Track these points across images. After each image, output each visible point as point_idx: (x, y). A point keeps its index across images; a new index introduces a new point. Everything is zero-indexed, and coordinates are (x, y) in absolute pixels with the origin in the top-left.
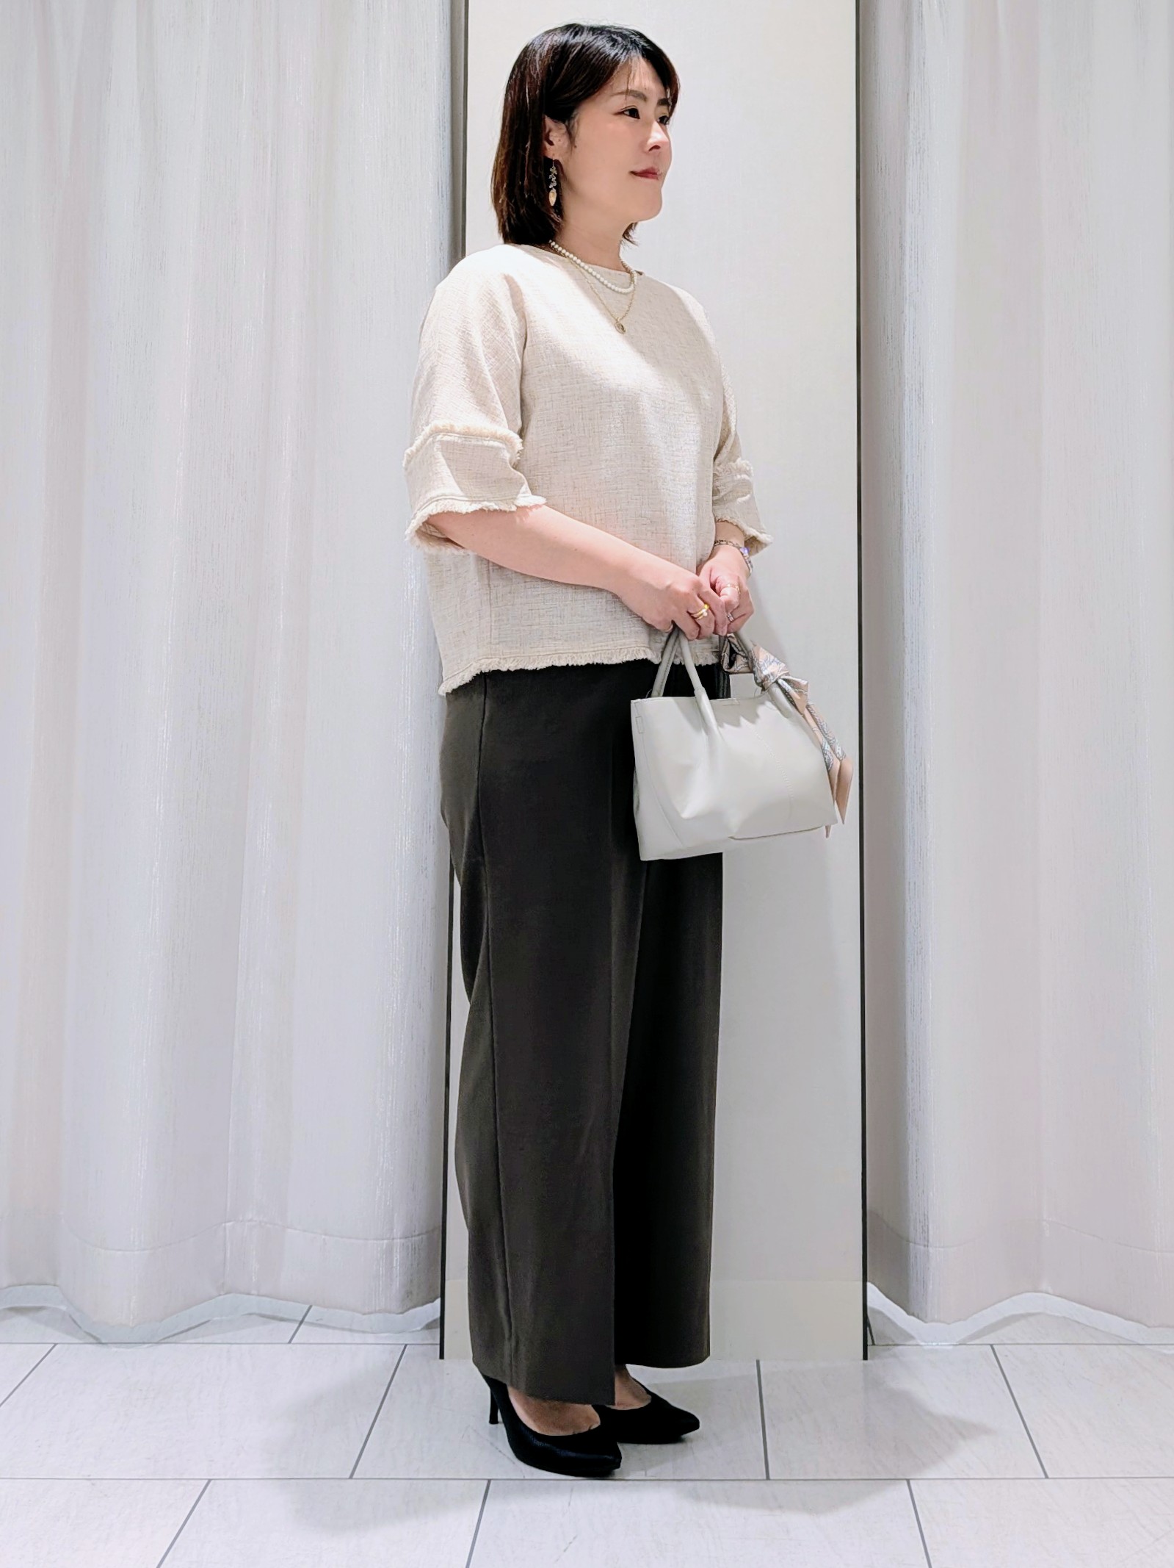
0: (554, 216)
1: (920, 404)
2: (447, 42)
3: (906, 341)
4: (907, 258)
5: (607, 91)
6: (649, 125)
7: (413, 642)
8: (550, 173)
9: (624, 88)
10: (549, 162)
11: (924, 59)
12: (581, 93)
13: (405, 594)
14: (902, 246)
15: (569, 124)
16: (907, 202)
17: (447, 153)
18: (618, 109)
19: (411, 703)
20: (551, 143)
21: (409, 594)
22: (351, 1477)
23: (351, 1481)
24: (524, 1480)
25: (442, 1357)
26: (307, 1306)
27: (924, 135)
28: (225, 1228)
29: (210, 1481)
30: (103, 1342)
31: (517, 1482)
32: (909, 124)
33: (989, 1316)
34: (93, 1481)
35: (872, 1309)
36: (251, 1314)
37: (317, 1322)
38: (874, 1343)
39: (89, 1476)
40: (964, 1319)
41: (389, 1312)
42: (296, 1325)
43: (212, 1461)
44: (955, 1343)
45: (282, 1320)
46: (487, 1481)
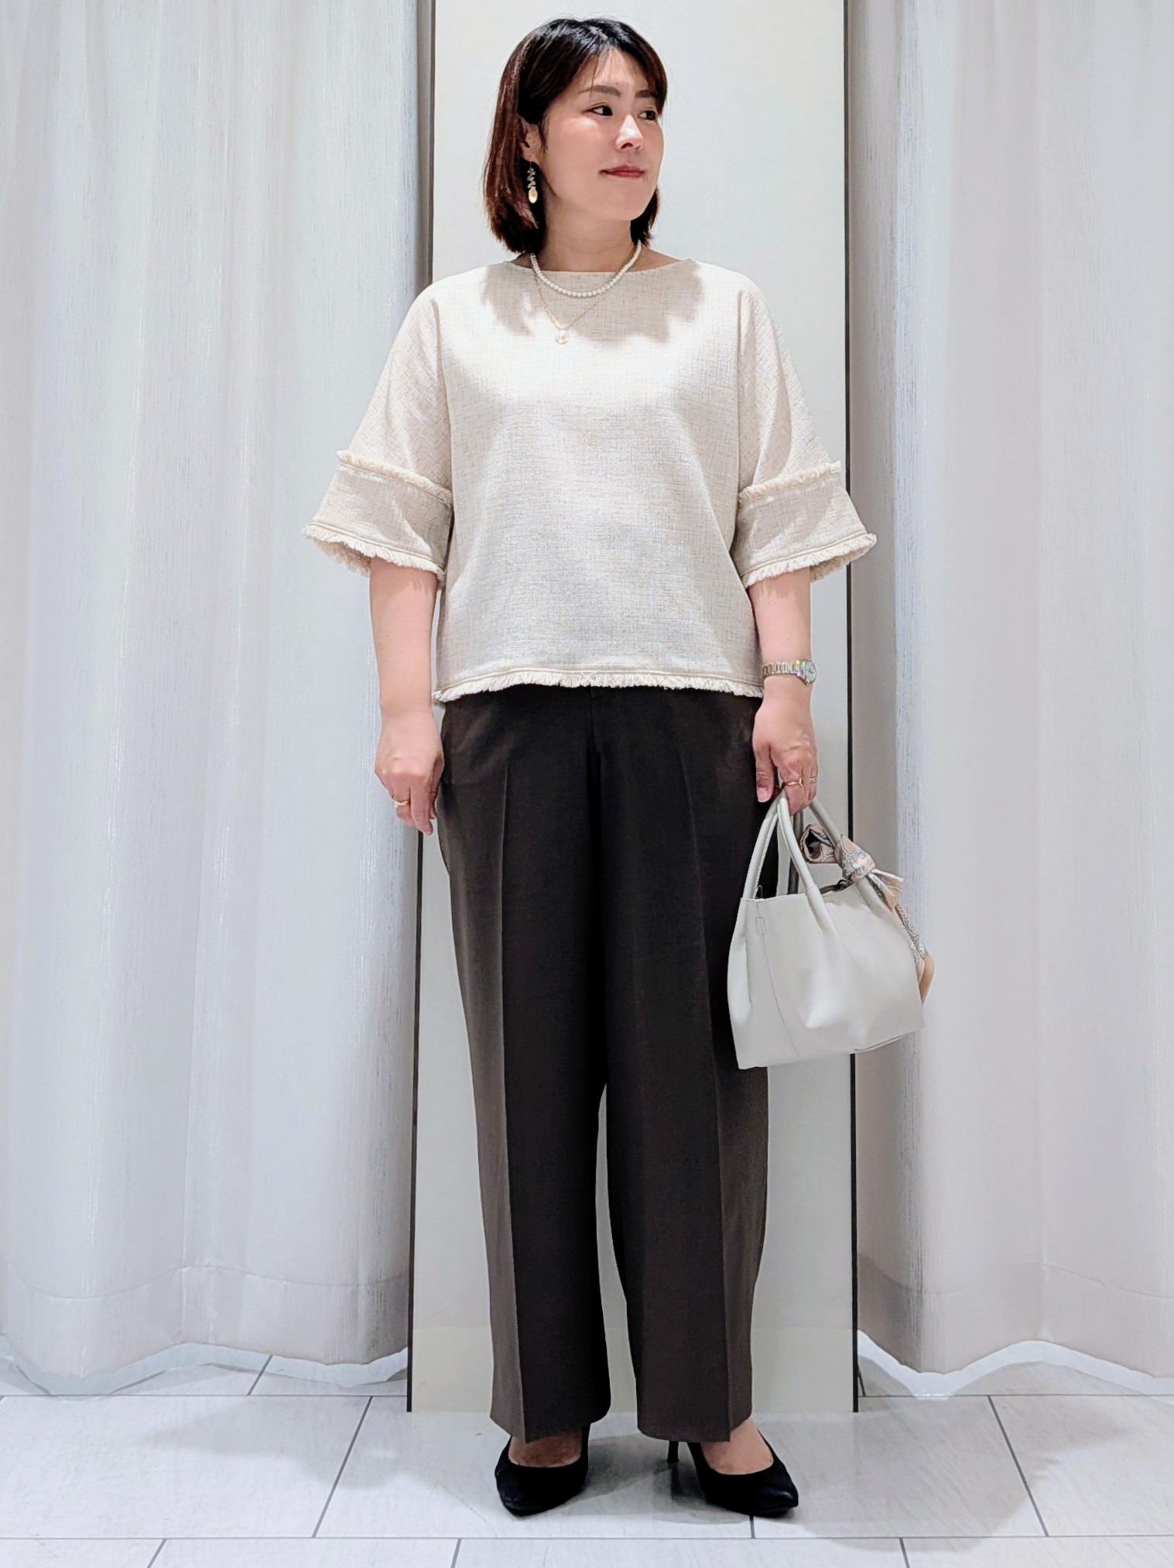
1: (912, 405)
3: (897, 339)
4: (899, 250)
5: (574, 88)
6: (621, 120)
8: (529, 175)
9: (589, 86)
10: (527, 165)
11: (916, 41)
15: (541, 124)
16: (899, 192)
17: (413, 141)
18: (587, 105)
20: (526, 146)
22: (314, 1536)
23: (313, 1540)
24: (496, 1538)
25: (409, 1409)
26: (268, 1356)
27: (916, 121)
28: (181, 1273)
29: (165, 1540)
30: (53, 1394)
31: (489, 1541)
32: (900, 109)
33: (986, 1366)
34: (42, 1541)
35: (863, 1358)
36: (208, 1364)
37: (277, 1373)
38: (864, 1395)
39: (38, 1535)
40: (960, 1369)
41: (355, 1362)
42: (256, 1376)
43: (167, 1519)
44: (950, 1394)
45: (241, 1370)
46: (457, 1540)
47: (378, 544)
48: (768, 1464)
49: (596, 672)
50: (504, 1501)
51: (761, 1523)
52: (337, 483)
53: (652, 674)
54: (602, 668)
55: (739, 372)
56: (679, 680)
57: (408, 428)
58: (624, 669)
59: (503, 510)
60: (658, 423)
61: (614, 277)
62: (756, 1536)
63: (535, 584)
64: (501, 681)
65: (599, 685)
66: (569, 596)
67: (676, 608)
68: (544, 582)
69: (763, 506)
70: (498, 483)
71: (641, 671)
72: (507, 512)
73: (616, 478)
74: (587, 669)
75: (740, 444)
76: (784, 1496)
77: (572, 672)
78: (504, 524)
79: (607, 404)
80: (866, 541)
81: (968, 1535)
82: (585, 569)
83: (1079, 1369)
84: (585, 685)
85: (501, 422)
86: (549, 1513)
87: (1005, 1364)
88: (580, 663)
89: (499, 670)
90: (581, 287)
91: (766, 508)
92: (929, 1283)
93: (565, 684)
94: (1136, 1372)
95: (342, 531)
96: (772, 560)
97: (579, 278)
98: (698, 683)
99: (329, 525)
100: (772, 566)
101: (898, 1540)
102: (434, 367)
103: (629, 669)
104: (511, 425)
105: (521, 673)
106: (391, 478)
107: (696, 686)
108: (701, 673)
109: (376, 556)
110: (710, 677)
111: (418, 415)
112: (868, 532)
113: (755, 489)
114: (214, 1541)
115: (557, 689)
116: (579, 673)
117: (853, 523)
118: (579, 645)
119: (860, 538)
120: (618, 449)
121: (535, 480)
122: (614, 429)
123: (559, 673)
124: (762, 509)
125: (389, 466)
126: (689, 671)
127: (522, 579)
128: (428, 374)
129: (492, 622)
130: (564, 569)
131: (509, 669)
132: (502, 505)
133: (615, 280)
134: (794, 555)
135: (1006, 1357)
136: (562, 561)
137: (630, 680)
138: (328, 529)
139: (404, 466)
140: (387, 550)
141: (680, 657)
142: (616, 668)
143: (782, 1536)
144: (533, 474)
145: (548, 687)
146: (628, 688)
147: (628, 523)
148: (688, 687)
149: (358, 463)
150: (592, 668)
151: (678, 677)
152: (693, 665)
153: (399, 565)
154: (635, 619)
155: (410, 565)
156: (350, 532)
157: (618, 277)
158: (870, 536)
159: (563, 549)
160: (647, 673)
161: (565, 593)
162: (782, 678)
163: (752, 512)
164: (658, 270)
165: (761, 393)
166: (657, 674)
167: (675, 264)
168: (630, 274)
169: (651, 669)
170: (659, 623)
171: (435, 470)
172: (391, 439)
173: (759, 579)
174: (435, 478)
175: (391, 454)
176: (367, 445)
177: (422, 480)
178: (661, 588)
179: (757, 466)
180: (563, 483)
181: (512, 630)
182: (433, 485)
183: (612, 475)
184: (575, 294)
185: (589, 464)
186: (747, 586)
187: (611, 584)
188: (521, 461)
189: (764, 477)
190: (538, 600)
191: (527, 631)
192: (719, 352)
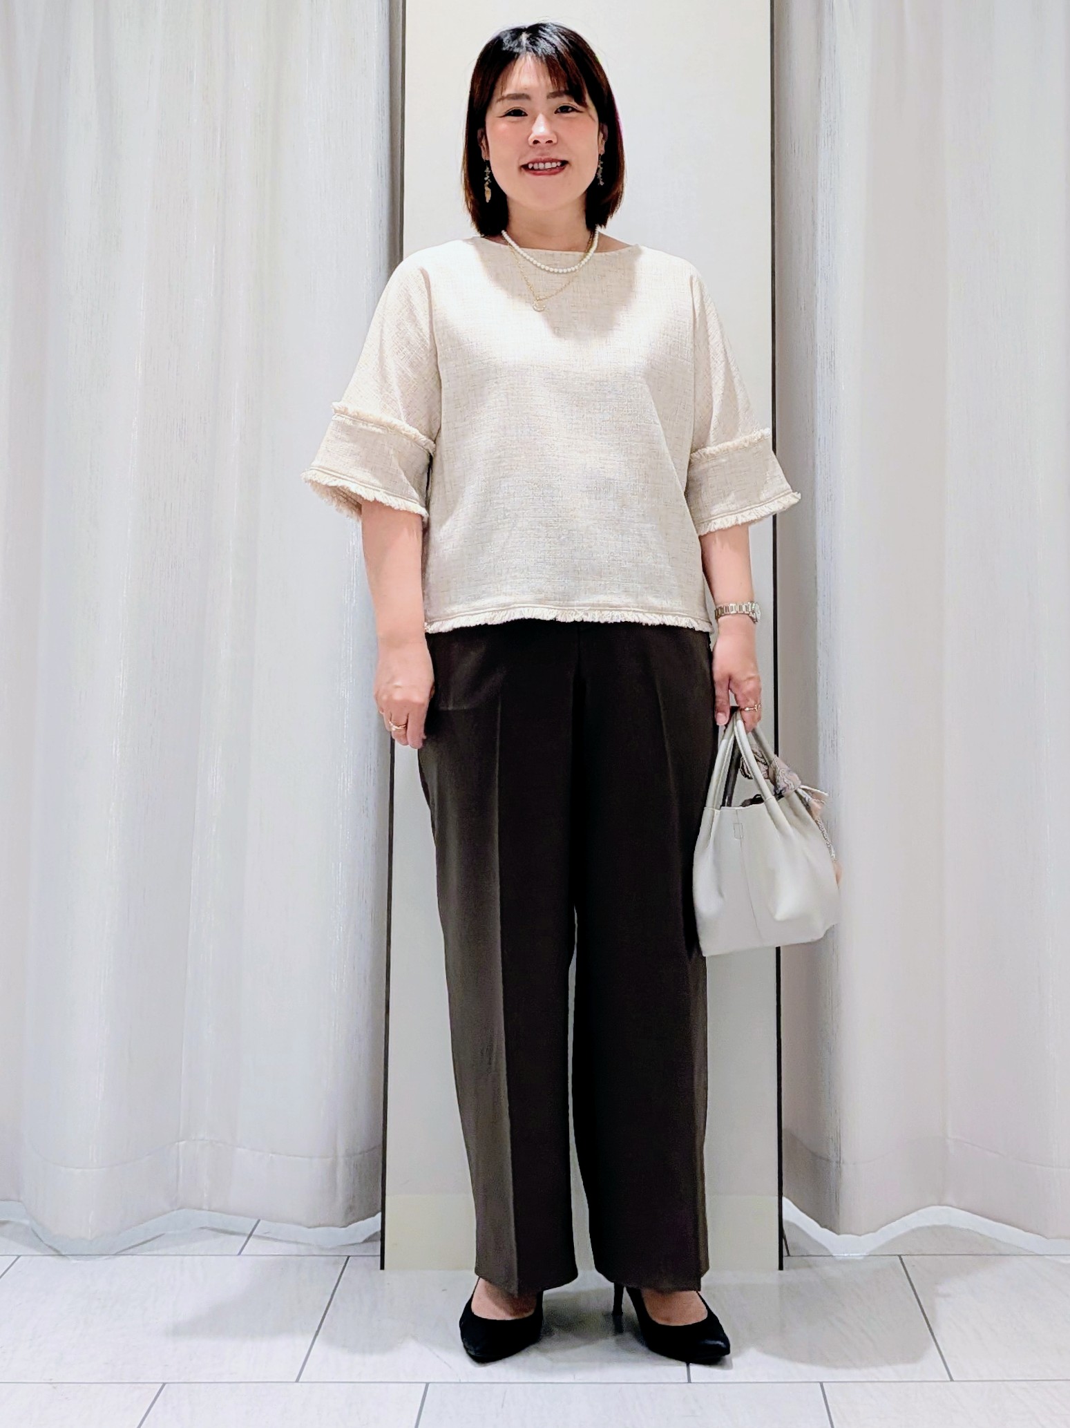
1: (831, 371)
4: (819, 233)
11: (835, 46)
17: (386, 135)
18: (502, 112)
22: (297, 1381)
23: (297, 1384)
24: (460, 1383)
25: (382, 1267)
26: (256, 1221)
27: (835, 118)
28: (178, 1147)
29: (164, 1384)
30: (63, 1254)
31: (453, 1385)
32: (821, 108)
33: (898, 1228)
34: (55, 1385)
35: (788, 1222)
36: (202, 1228)
37: (265, 1235)
38: (789, 1255)
39: (51, 1380)
40: (874, 1232)
41: (333, 1225)
42: (246, 1238)
43: (166, 1365)
44: (865, 1254)
45: (232, 1233)
46: (425, 1385)
47: (376, 488)
48: (703, 1316)
49: (588, 608)
50: (467, 1349)
51: (695, 1368)
52: (334, 432)
53: (634, 611)
54: (593, 605)
55: (695, 346)
56: (655, 617)
57: (400, 384)
58: (612, 607)
59: (500, 462)
60: (636, 388)
61: (585, 257)
62: (692, 1381)
63: (532, 529)
64: (501, 615)
65: (590, 620)
66: (564, 540)
67: (651, 554)
68: (541, 527)
69: (717, 466)
70: (495, 437)
71: (626, 609)
72: (504, 464)
73: (600, 436)
74: (579, 605)
75: (695, 410)
76: (718, 1344)
77: (567, 608)
78: (501, 475)
79: (591, 370)
80: (792, 499)
81: (881, 1380)
82: (578, 517)
83: (980, 1231)
84: (579, 620)
85: (496, 382)
86: (507, 1360)
87: (914, 1227)
88: (573, 600)
89: (499, 606)
90: (556, 264)
91: (718, 467)
92: (846, 1155)
93: (561, 619)
94: (1031, 1234)
95: (342, 476)
96: (723, 514)
97: (553, 255)
98: (670, 621)
99: (329, 470)
100: (724, 519)
101: (819, 1384)
102: (426, 330)
103: (616, 607)
104: (507, 385)
105: (522, 609)
106: (389, 429)
107: (668, 623)
108: (672, 611)
109: (375, 499)
110: (678, 615)
111: (410, 374)
112: (793, 492)
113: (710, 451)
114: (208, 1384)
115: (554, 623)
116: (573, 610)
117: (782, 483)
118: (573, 584)
119: (789, 496)
120: (602, 411)
121: (531, 436)
122: (597, 393)
123: (555, 609)
124: (715, 468)
125: (387, 418)
126: (662, 609)
127: (519, 525)
128: (419, 335)
129: (490, 562)
130: (559, 516)
131: (510, 605)
132: (499, 457)
133: (586, 260)
134: (741, 510)
135: (916, 1220)
136: (558, 509)
137: (618, 616)
138: (329, 474)
139: (399, 418)
140: (386, 495)
141: (654, 597)
142: (605, 605)
143: (715, 1381)
144: (528, 430)
145: (545, 621)
146: (616, 623)
147: (612, 477)
148: (662, 624)
149: (356, 414)
150: (584, 605)
151: (654, 615)
152: (666, 604)
153: (395, 508)
154: (619, 562)
155: (405, 509)
156: (350, 477)
157: (588, 257)
158: (795, 494)
159: (558, 498)
160: (630, 611)
161: (559, 537)
162: (736, 618)
163: (706, 471)
164: (618, 251)
165: (709, 366)
166: (637, 612)
167: (629, 248)
168: (596, 254)
169: (633, 607)
170: (637, 566)
171: (424, 422)
172: (387, 393)
173: (712, 530)
174: (423, 430)
175: (388, 407)
176: (362, 397)
177: (414, 431)
178: (639, 535)
179: (712, 429)
180: (555, 439)
181: (510, 570)
182: (422, 436)
183: (596, 433)
184: (552, 270)
185: (577, 424)
186: (702, 534)
187: (598, 531)
188: (517, 419)
189: (717, 442)
190: (535, 543)
191: (525, 571)
192: (679, 328)
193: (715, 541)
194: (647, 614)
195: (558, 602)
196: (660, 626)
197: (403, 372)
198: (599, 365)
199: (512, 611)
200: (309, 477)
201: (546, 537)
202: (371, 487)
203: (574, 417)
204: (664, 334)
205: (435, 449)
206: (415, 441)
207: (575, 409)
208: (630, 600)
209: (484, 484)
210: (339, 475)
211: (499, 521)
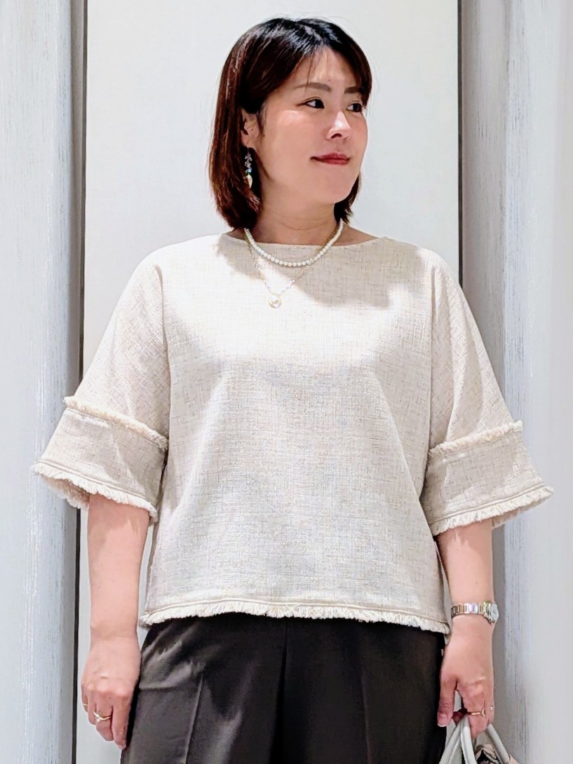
0: (254, 199)
1: (520, 358)
2: (68, 13)
3: (507, 299)
4: (507, 218)
5: (290, 84)
6: (333, 113)
7: (35, 586)
8: (246, 160)
9: (304, 82)
10: (245, 150)
12: (266, 86)
13: (28, 540)
14: (502, 208)
15: (259, 115)
16: (507, 164)
17: (68, 120)
18: (302, 100)
19: (34, 644)
20: (246, 133)
21: (32, 540)
47: (99, 482)
49: (300, 604)
52: (63, 426)
53: (349, 607)
54: (304, 601)
55: (433, 339)
56: (373, 614)
58: (325, 602)
61: (321, 250)
63: (248, 524)
64: (212, 608)
65: (301, 616)
66: (277, 536)
68: (256, 523)
69: (455, 462)
71: (340, 605)
72: (223, 458)
74: (291, 602)
75: (432, 405)
77: (278, 604)
78: (221, 469)
80: (545, 492)
82: (293, 513)
84: (289, 616)
85: (220, 377)
88: (285, 596)
89: (210, 598)
90: (291, 258)
91: (457, 463)
93: (272, 614)
95: (68, 469)
96: (463, 511)
97: (290, 249)
98: (390, 618)
99: (56, 463)
100: (463, 515)
102: (156, 325)
103: (329, 603)
105: (232, 602)
106: (114, 424)
107: (388, 620)
108: (392, 608)
109: (98, 492)
110: (401, 613)
111: (140, 367)
112: (546, 485)
113: (447, 446)
115: (264, 619)
116: (284, 605)
117: (533, 477)
118: (285, 579)
119: (541, 490)
121: (250, 430)
122: (322, 386)
123: (266, 604)
124: (454, 464)
125: (113, 413)
126: (382, 606)
127: (236, 519)
128: (149, 331)
129: (205, 555)
130: (273, 511)
131: (222, 598)
133: (322, 253)
134: (481, 506)
136: (272, 504)
137: (330, 613)
138: (55, 467)
139: (125, 412)
140: (108, 489)
141: (374, 593)
142: (317, 601)
145: (256, 616)
148: (380, 621)
149: (84, 409)
150: (295, 601)
151: (372, 612)
152: (386, 601)
153: (118, 502)
155: (127, 503)
156: (75, 470)
157: (324, 250)
158: (548, 488)
159: (273, 494)
160: (345, 607)
161: (274, 533)
162: (470, 618)
163: (444, 467)
164: (359, 245)
165: (451, 359)
166: (353, 608)
167: (374, 241)
168: (335, 247)
169: (348, 604)
170: (356, 562)
171: (153, 417)
172: (115, 387)
173: (452, 527)
174: (152, 424)
175: (114, 401)
176: (91, 391)
177: (141, 426)
178: (359, 531)
179: (450, 424)
180: (274, 433)
181: (225, 564)
182: (150, 431)
183: (317, 427)
184: (286, 264)
185: (298, 418)
186: (437, 533)
187: (314, 527)
188: (237, 413)
189: (457, 435)
190: (249, 539)
191: (239, 565)
192: (415, 321)
193: (455, 538)
194: (365, 612)
195: (270, 598)
196: (378, 623)
197: (133, 366)
198: (324, 358)
199: (223, 603)
200: (36, 470)
201: (262, 532)
202: (95, 480)
203: (296, 410)
204: (396, 327)
205: (168, 443)
206: (143, 435)
207: (297, 402)
208: (346, 596)
209: (202, 477)
210: (64, 468)
211: (216, 515)
